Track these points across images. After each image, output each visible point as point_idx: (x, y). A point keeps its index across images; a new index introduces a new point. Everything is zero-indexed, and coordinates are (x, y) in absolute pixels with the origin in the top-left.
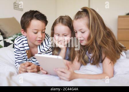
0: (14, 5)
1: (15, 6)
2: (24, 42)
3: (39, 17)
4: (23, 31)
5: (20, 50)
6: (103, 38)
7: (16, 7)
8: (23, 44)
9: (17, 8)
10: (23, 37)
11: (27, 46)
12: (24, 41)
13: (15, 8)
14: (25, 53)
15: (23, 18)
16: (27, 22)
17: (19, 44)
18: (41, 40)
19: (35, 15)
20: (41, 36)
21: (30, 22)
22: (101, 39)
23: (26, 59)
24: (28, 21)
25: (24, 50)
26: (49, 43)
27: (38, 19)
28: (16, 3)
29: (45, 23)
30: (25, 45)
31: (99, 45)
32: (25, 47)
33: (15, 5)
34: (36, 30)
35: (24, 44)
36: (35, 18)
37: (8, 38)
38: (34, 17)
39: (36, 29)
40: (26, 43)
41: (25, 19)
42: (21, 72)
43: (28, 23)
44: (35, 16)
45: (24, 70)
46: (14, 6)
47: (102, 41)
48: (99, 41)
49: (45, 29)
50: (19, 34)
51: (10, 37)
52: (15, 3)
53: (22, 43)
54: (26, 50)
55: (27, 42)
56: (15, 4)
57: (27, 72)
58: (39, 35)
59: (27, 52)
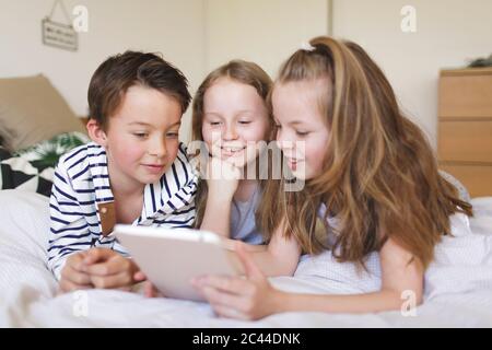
0: (43, 27)
1: (47, 33)
2: (95, 171)
3: (157, 78)
4: (95, 128)
5: (75, 199)
6: (381, 166)
7: (49, 38)
8: (90, 180)
9: (55, 39)
10: (90, 151)
11: (104, 188)
12: (93, 166)
13: (48, 41)
14: (94, 214)
15: (98, 80)
16: (111, 92)
17: (75, 177)
18: (159, 162)
19: (142, 67)
20: (160, 151)
21: (121, 92)
22: (373, 172)
23: (95, 236)
24: (117, 92)
25: (92, 202)
26: (190, 180)
27: (153, 84)
28: (53, 19)
29: (180, 102)
30: (98, 182)
31: (365, 195)
32: (97, 188)
33: (49, 30)
34: (142, 124)
35: (95, 177)
36: (143, 80)
37: (18, 156)
38: (138, 77)
39: (145, 121)
40: (103, 176)
41: (104, 80)
42: (70, 285)
43: (114, 98)
44: (145, 73)
45: (79, 278)
46: (43, 33)
47: (376, 179)
48: (366, 180)
49: (179, 123)
50: (60, 137)
51: (26, 151)
52: (47, 20)
54: (98, 200)
55: (106, 173)
56: (47, 25)
57: (91, 285)
58: (155, 144)
59: (104, 210)
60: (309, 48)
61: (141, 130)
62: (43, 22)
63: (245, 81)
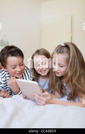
0: (1, 42)
12: (6, 74)
13: (2, 45)
17: (2, 78)
32: (7, 80)
52: (2, 40)
53: (5, 77)
56: (2, 42)
60: (63, 45)
61: (14, 67)
62: (1, 41)
63: (42, 55)
